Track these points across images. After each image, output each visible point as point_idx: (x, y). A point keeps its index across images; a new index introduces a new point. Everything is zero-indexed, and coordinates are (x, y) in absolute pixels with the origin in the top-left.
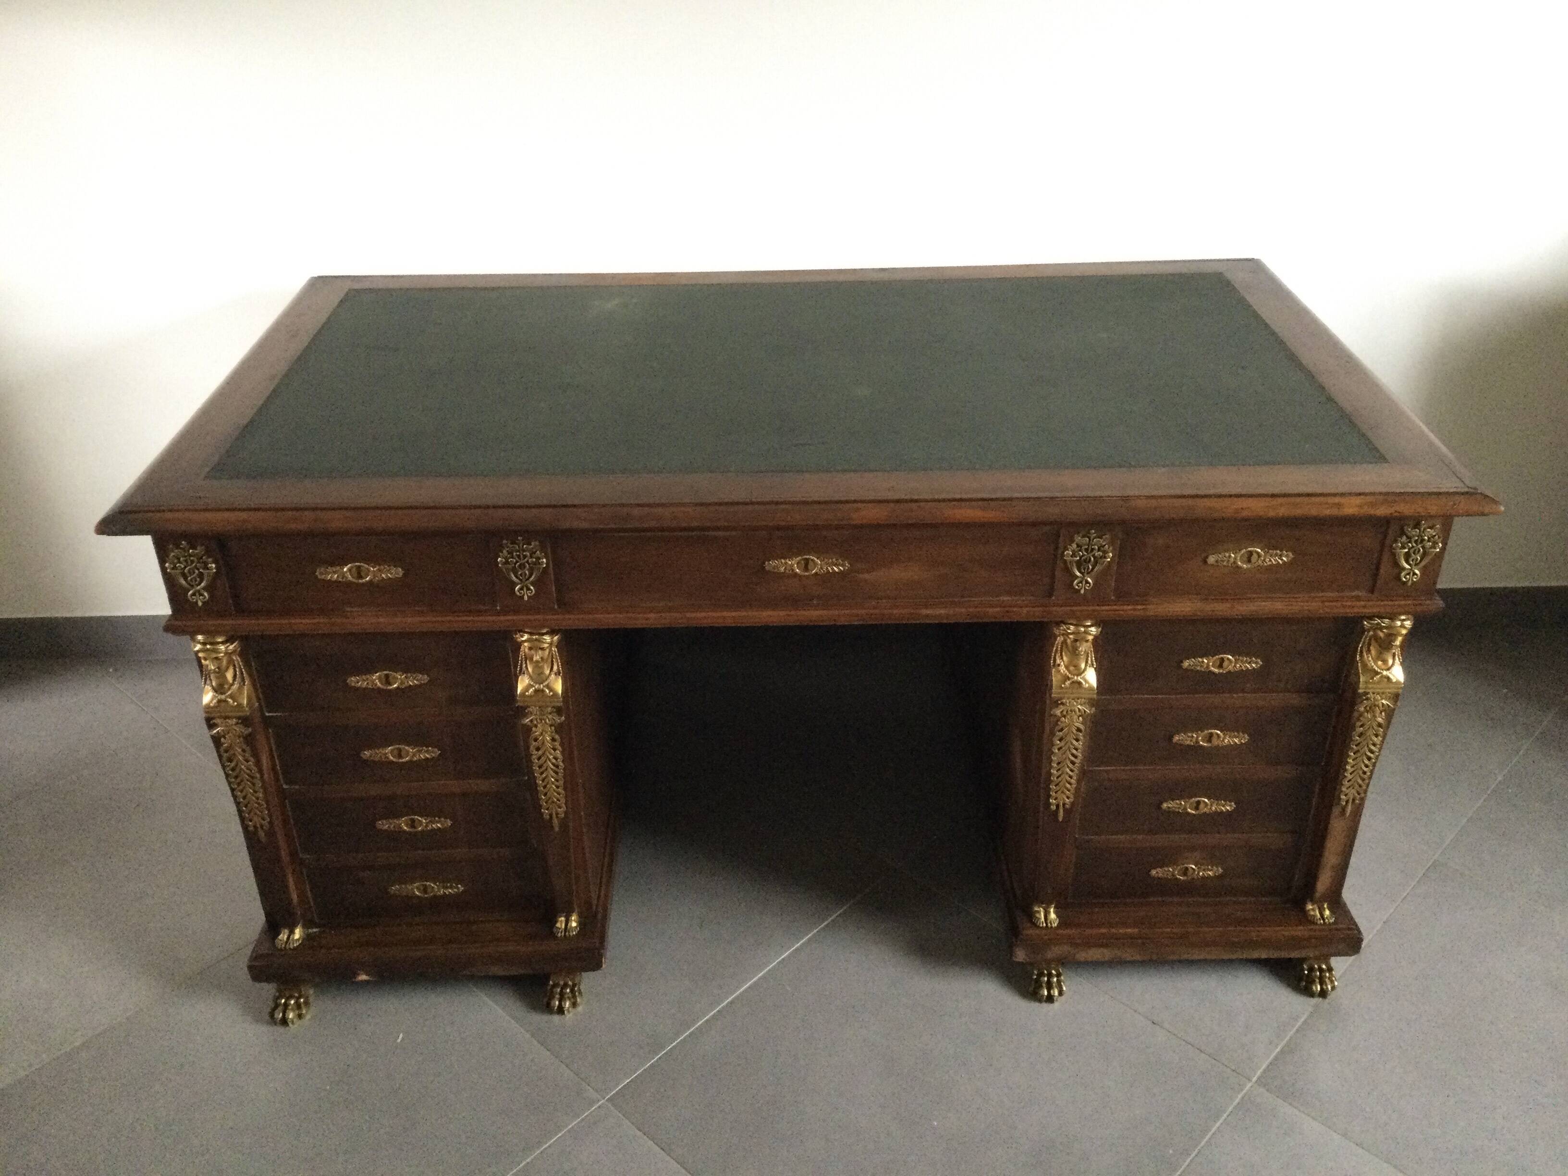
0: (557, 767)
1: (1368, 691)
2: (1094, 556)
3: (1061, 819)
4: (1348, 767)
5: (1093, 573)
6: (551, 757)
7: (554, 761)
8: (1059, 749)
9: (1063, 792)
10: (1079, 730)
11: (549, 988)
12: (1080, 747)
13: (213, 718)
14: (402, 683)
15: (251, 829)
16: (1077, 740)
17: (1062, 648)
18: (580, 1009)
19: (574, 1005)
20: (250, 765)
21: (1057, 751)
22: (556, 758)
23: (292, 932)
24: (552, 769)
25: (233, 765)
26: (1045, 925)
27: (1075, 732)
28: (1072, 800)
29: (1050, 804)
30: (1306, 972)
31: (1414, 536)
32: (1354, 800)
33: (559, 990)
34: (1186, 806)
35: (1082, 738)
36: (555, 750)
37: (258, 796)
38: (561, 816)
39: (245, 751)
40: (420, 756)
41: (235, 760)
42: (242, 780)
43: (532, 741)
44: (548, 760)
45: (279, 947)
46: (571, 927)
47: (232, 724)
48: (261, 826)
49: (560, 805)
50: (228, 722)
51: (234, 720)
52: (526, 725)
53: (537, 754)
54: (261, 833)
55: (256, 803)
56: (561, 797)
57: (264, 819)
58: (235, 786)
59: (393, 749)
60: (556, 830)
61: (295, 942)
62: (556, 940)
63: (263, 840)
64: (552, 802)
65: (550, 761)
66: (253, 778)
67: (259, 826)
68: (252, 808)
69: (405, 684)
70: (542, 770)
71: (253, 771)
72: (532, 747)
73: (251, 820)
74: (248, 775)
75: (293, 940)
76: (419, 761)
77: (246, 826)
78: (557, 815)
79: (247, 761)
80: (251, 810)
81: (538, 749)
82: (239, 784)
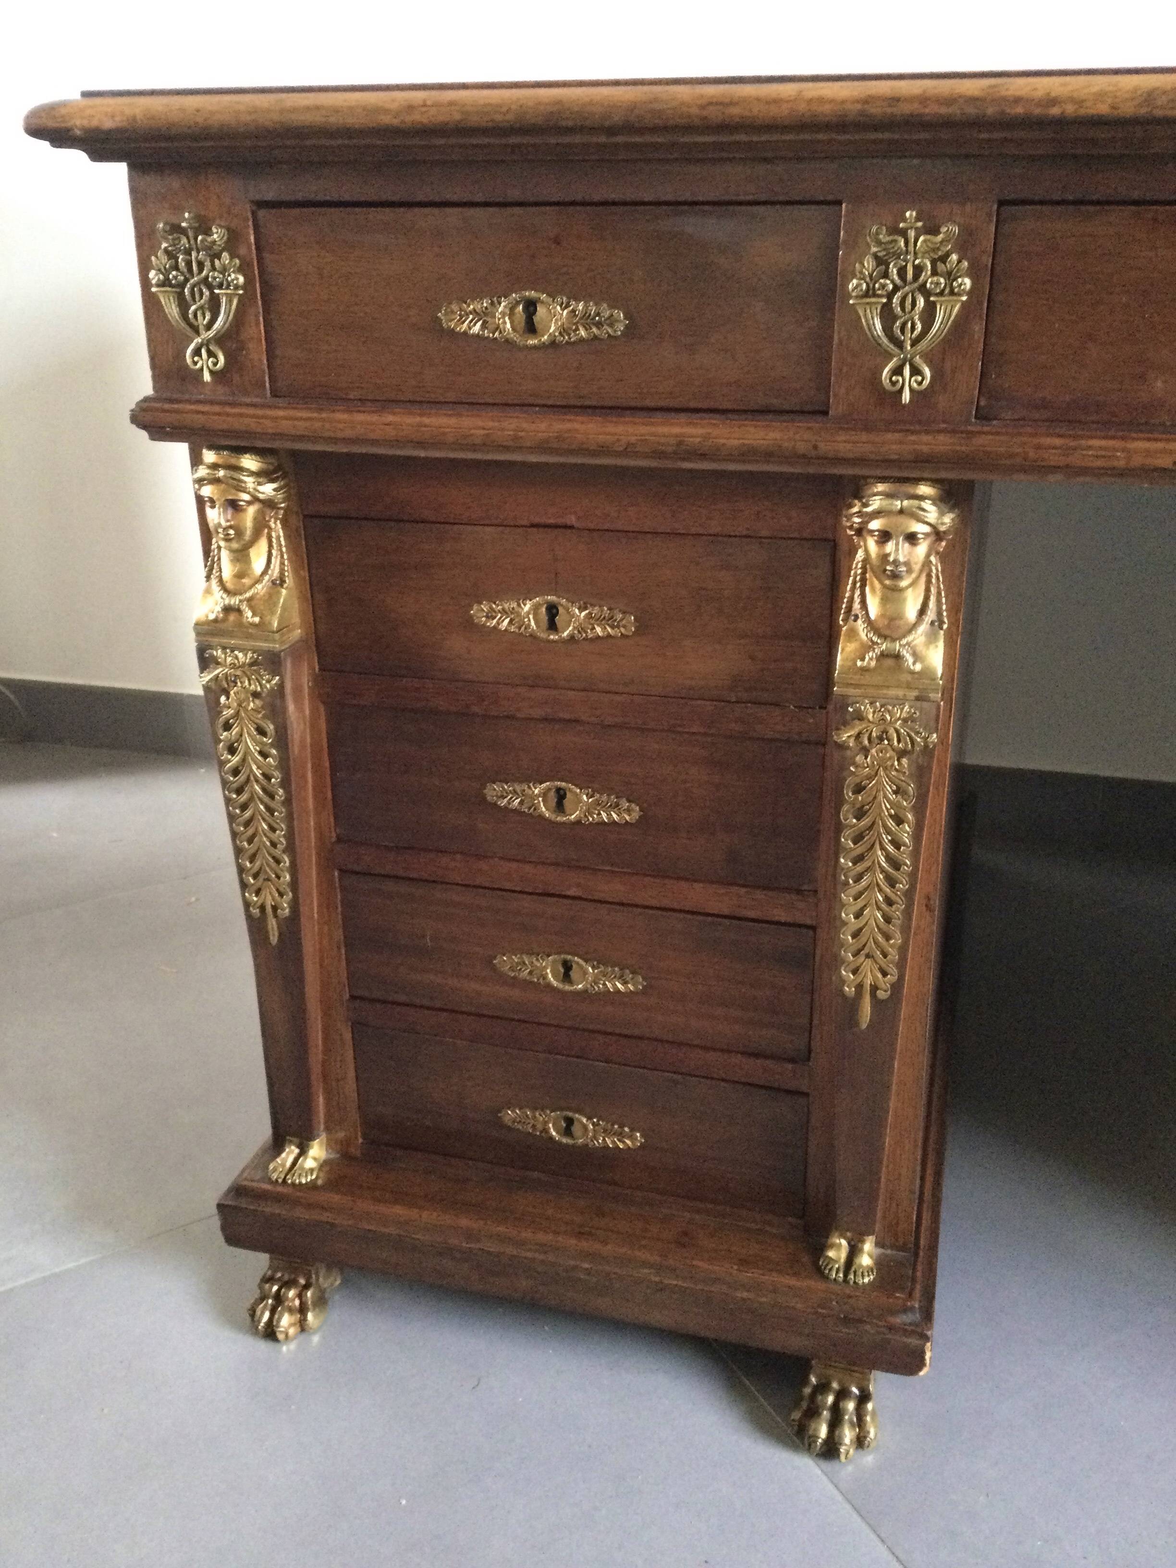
0: (896, 865)
7: (890, 848)
11: (807, 1391)
13: (211, 647)
14: (580, 629)
15: (257, 912)
19: (860, 1443)
20: (269, 764)
22: (897, 844)
24: (883, 870)
25: (235, 760)
36: (899, 821)
37: (276, 840)
38: (881, 995)
39: (261, 732)
40: (599, 814)
41: (241, 749)
42: (251, 799)
43: (849, 794)
44: (877, 846)
45: (274, 1176)
46: (861, 1266)
47: (244, 664)
48: (275, 908)
49: (884, 966)
50: (237, 658)
51: (250, 655)
52: (842, 747)
53: (854, 825)
54: (272, 924)
55: (270, 854)
56: (892, 946)
57: (281, 895)
58: (238, 811)
59: (549, 789)
60: (864, 1026)
61: (306, 1173)
62: (821, 1285)
63: (274, 939)
64: (868, 956)
65: (883, 848)
66: (272, 796)
67: (269, 909)
68: (262, 864)
69: (586, 632)
70: (860, 868)
71: (273, 780)
72: (845, 808)
73: (258, 892)
74: (264, 790)
75: (302, 1168)
76: (598, 824)
77: (247, 904)
78: (874, 988)
79: (264, 755)
80: (260, 869)
81: (860, 814)
82: (243, 808)
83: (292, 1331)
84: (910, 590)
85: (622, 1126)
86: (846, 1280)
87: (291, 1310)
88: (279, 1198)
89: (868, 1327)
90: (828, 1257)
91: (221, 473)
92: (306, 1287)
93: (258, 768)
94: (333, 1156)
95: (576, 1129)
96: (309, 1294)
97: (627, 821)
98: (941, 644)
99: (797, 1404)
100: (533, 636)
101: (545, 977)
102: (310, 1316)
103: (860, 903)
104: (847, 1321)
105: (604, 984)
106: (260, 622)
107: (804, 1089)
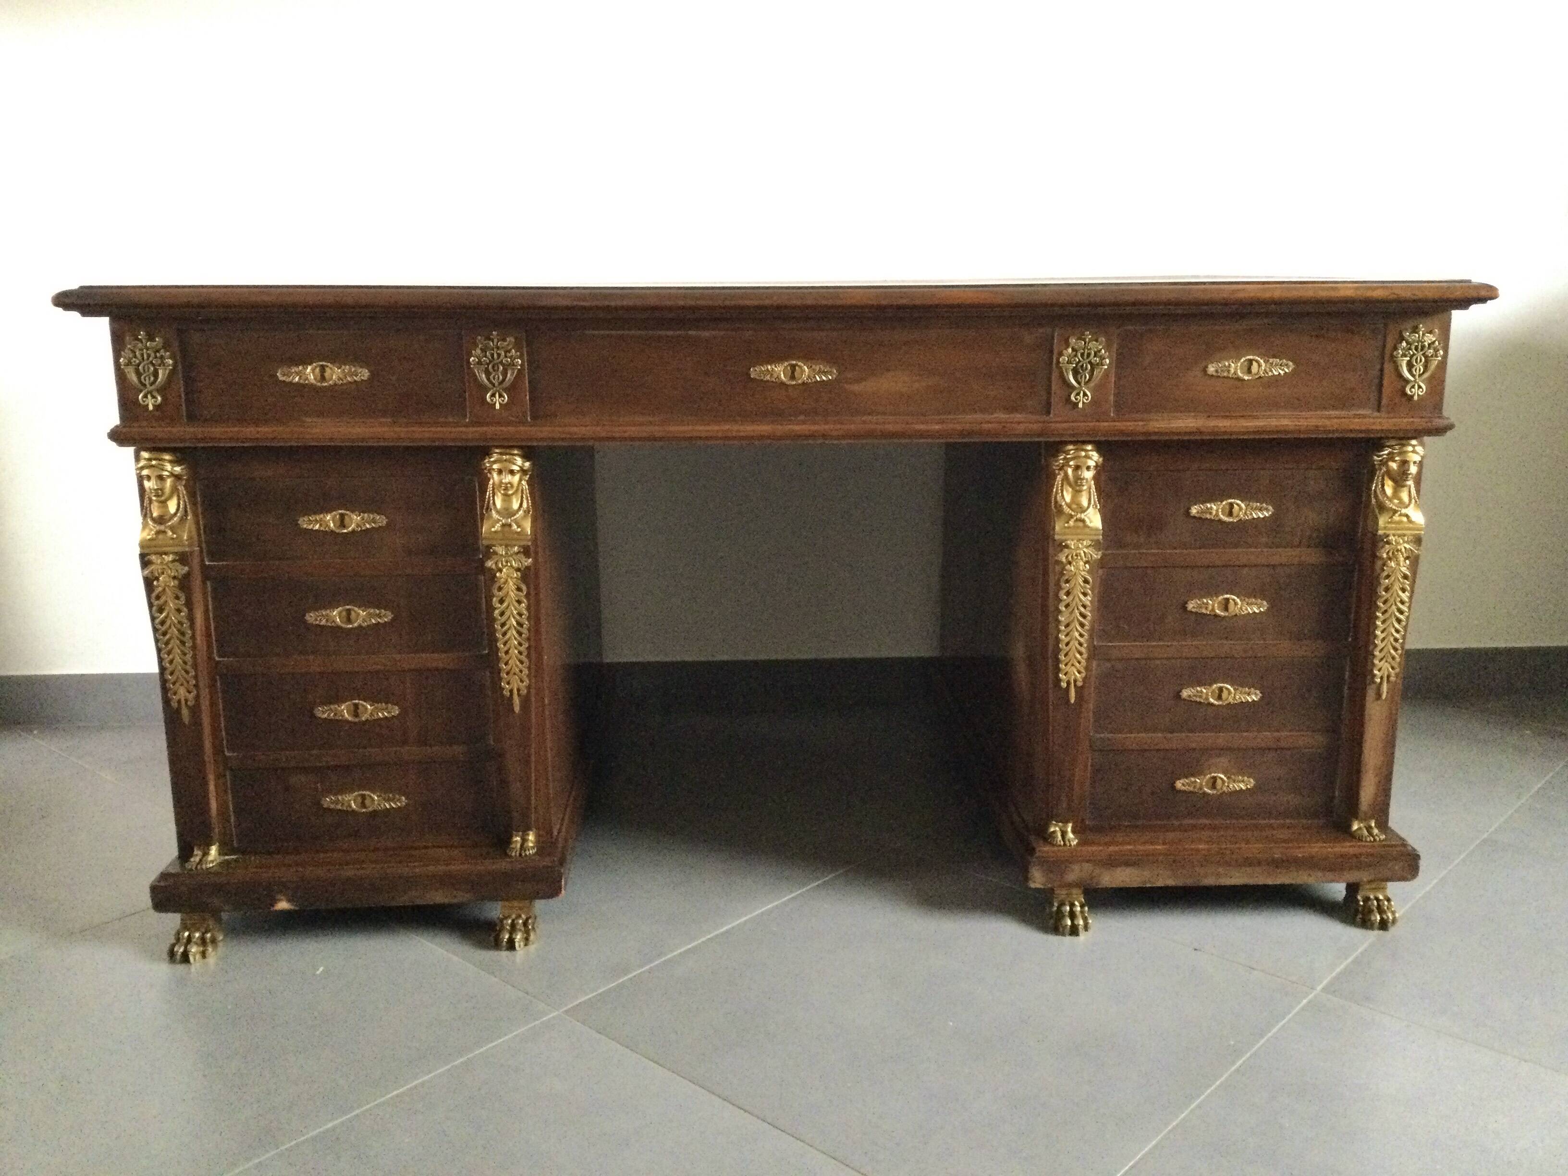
0: (522, 627)
1: (1388, 532)
2: (1090, 362)
3: (1072, 701)
4: (1378, 632)
5: (1092, 384)
6: (515, 612)
7: (518, 617)
8: (1067, 606)
9: (1073, 665)
10: (1086, 581)
12: (1088, 603)
13: (148, 554)
14: (358, 526)
15: (174, 705)
16: (1085, 594)
17: (1062, 486)
18: (532, 947)
19: (527, 940)
20: (182, 617)
21: (1064, 609)
22: (520, 615)
23: (206, 854)
24: (516, 629)
25: (163, 615)
26: (1062, 843)
27: (1082, 584)
28: (1084, 675)
29: (1059, 680)
30: (1362, 903)
31: (1414, 341)
32: (1388, 677)
33: (510, 921)
34: (1206, 693)
35: (1090, 592)
36: (519, 602)
38: (522, 693)
39: (178, 598)
40: (370, 620)
41: (166, 608)
42: (171, 638)
43: (495, 592)
44: (511, 617)
46: (528, 846)
47: (168, 562)
48: (186, 701)
49: (522, 677)
50: (164, 558)
51: (171, 556)
52: (490, 569)
53: (499, 608)
54: (184, 711)
55: (183, 669)
56: (524, 667)
57: (190, 693)
58: (164, 646)
59: (342, 611)
60: (516, 711)
61: (209, 864)
62: (510, 859)
63: (185, 719)
64: (513, 674)
65: (514, 617)
66: (184, 635)
67: (183, 702)
68: (178, 676)
69: (360, 527)
70: (504, 629)
71: (184, 625)
72: (494, 599)
73: (175, 694)
74: (179, 630)
75: (208, 860)
76: (369, 625)
77: (166, 702)
78: (519, 690)
79: (179, 611)
80: (176, 679)
81: (501, 602)
82: (167, 643)
83: (198, 956)
84: (514, 496)
86: (520, 855)
87: (197, 944)
91: (154, 462)
92: (206, 931)
93: (176, 618)
95: (367, 801)
96: (208, 935)
97: (385, 622)
98: (529, 520)
100: (333, 532)
101: (343, 716)
102: (209, 947)
103: (507, 647)
105: (378, 714)
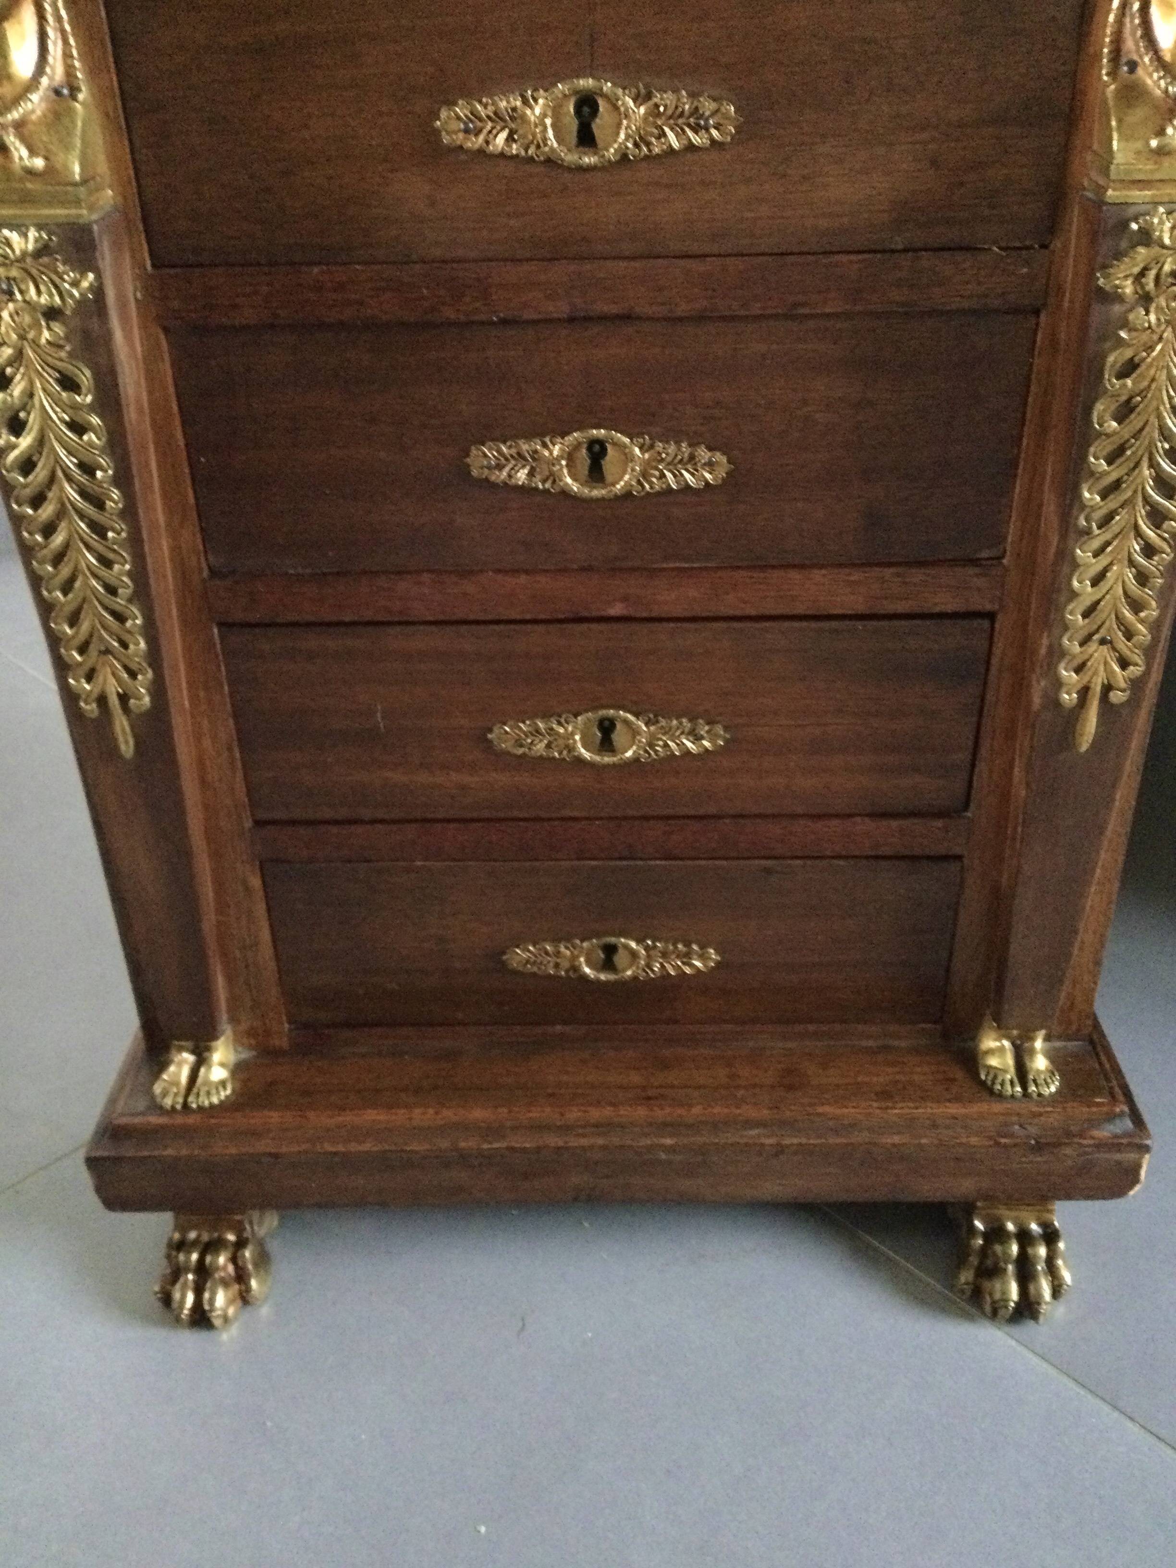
0: (1170, 491)
7: (1165, 464)
15: (90, 708)
20: (90, 445)
23: (205, 1058)
24: (1147, 502)
25: (25, 442)
37: (113, 582)
38: (1116, 697)
39: (69, 384)
40: (663, 476)
41: (33, 420)
42: (61, 513)
43: (1112, 383)
44: (1145, 464)
45: (168, 1102)
46: (1038, 1072)
47: (24, 254)
48: (124, 698)
49: (1126, 652)
50: (7, 243)
51: (32, 234)
52: (1111, 297)
53: (1115, 433)
54: (121, 725)
55: (106, 608)
56: (1142, 621)
57: (133, 675)
58: (39, 538)
59: (577, 446)
60: (1084, 747)
61: (217, 1089)
62: (997, 1107)
63: (127, 747)
64: (1103, 642)
65: (1153, 464)
66: (100, 505)
67: (114, 702)
68: (93, 627)
69: (648, 144)
70: (1113, 503)
71: (99, 474)
72: (1103, 404)
73: (90, 677)
74: (83, 493)
75: (207, 1082)
76: (659, 494)
77: (70, 698)
78: (1108, 688)
79: (78, 428)
80: (91, 635)
81: (1124, 412)
82: (49, 530)
83: (231, 1311)
85: (687, 944)
86: (1026, 1094)
87: (225, 1283)
88: (184, 1133)
89: (1068, 1151)
90: (990, 1067)
92: (240, 1244)
93: (70, 453)
94: (245, 1055)
95: (621, 958)
96: (247, 1254)
97: (707, 484)
99: (961, 1261)
100: (551, 162)
101: (571, 749)
102: (254, 1283)
103: (1103, 561)
104: (1039, 1147)
105: (666, 745)
106: (47, 166)
107: (957, 850)
